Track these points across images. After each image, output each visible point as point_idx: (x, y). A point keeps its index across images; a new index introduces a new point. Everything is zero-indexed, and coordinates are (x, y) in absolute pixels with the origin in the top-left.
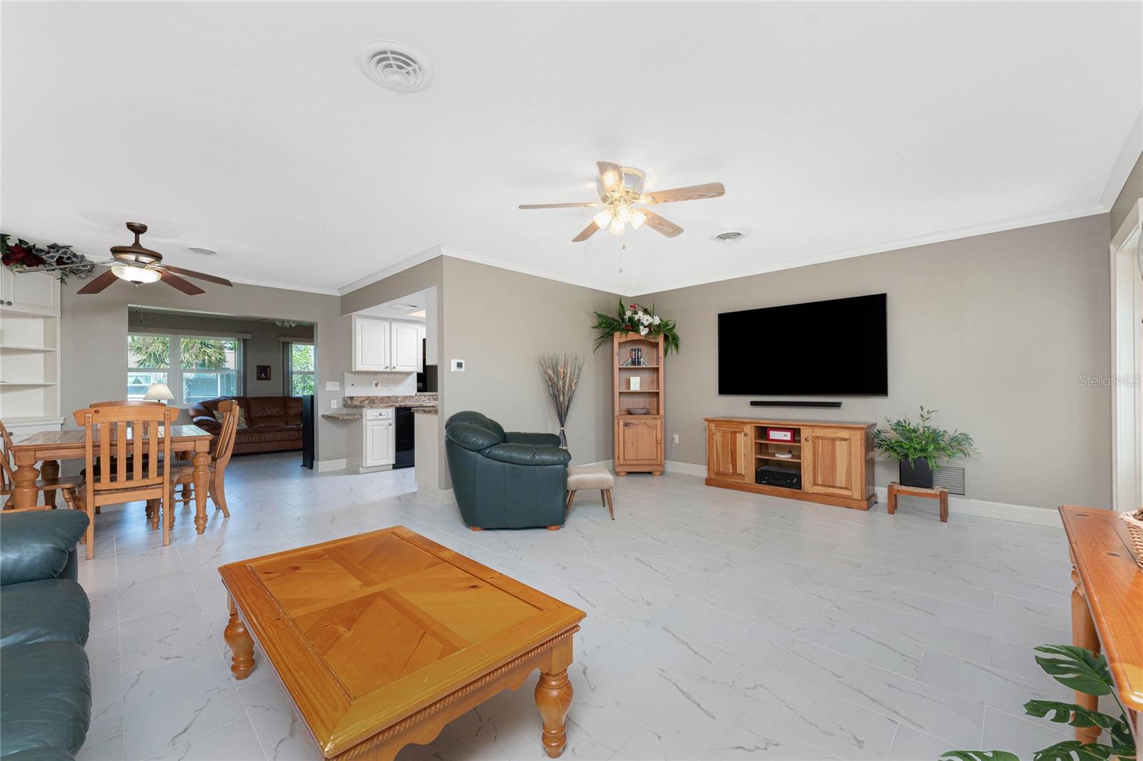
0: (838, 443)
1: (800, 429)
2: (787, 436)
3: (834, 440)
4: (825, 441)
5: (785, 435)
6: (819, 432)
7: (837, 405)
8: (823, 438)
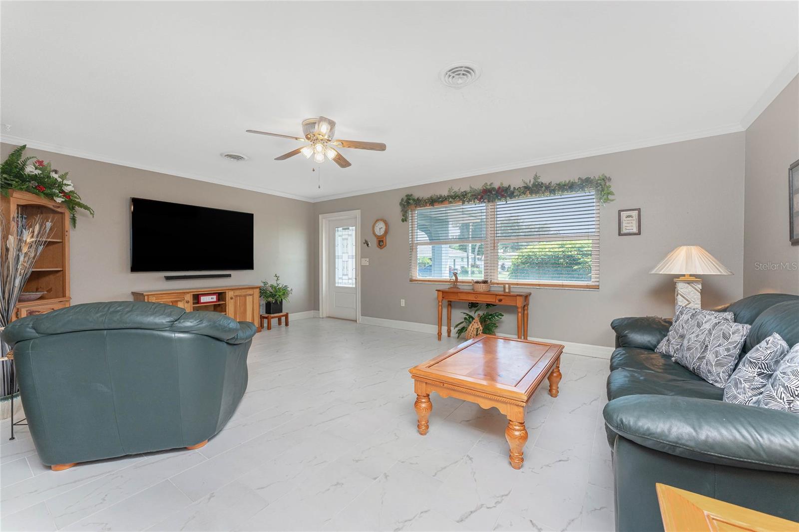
0: (248, 297)
1: (226, 292)
2: (214, 298)
3: (245, 296)
4: (241, 298)
5: (212, 298)
6: (238, 293)
7: (229, 276)
8: (240, 296)
